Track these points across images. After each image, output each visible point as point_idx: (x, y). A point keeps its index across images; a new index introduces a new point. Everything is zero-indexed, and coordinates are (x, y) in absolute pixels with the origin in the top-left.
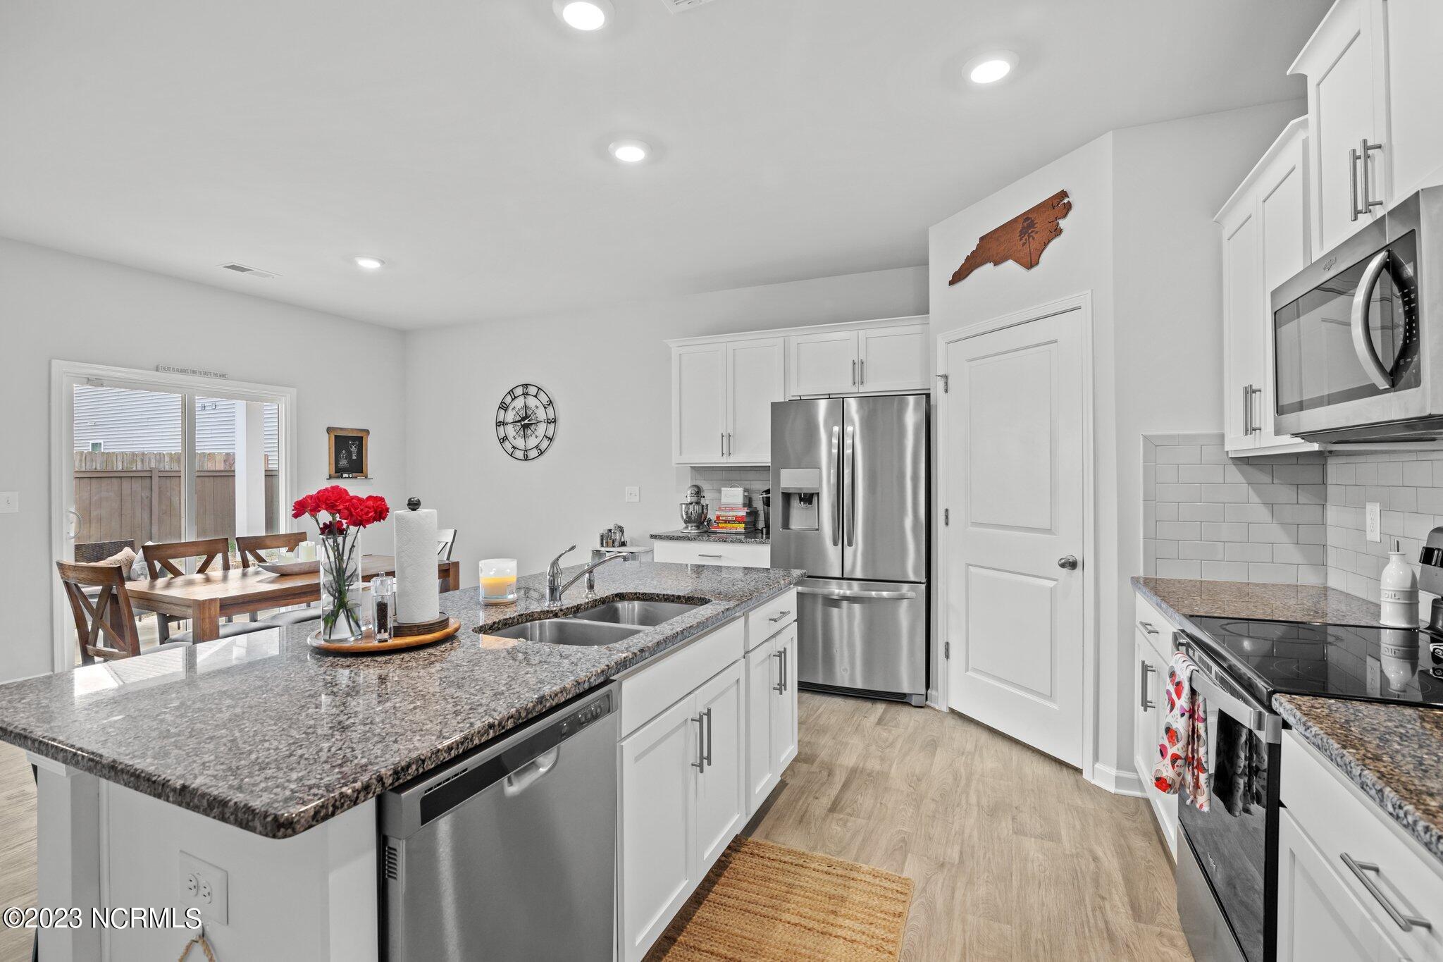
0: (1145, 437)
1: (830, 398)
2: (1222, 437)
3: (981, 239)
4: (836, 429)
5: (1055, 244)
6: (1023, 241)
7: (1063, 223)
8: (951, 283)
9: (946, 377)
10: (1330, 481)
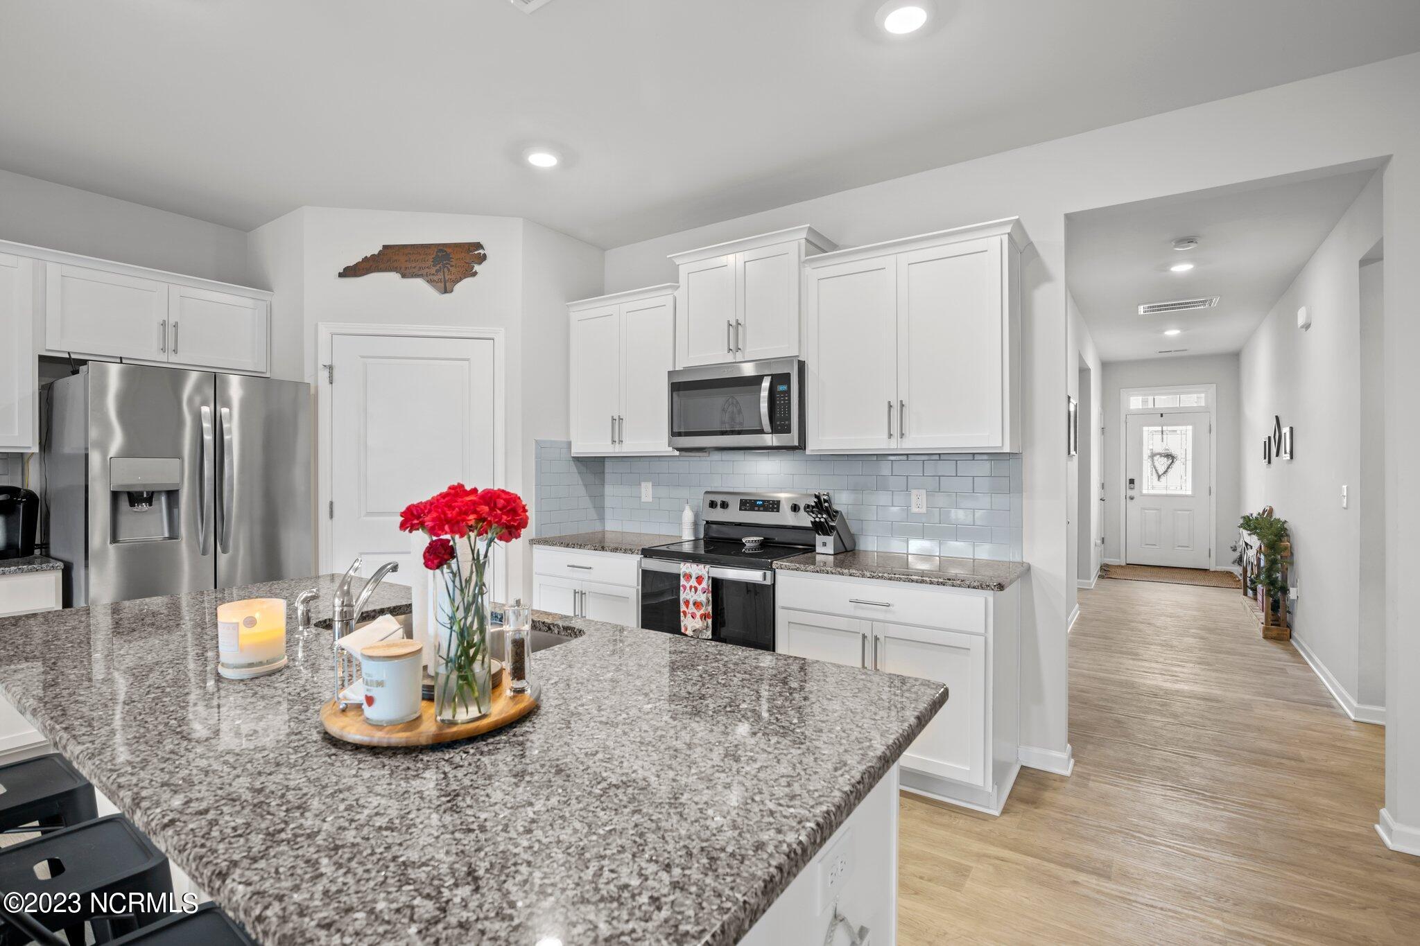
0: (536, 441)
1: (121, 363)
2: (569, 444)
3: (385, 247)
4: (206, 410)
5: (467, 282)
6: (438, 267)
7: (477, 268)
8: (341, 275)
9: (331, 368)
10: (606, 471)
